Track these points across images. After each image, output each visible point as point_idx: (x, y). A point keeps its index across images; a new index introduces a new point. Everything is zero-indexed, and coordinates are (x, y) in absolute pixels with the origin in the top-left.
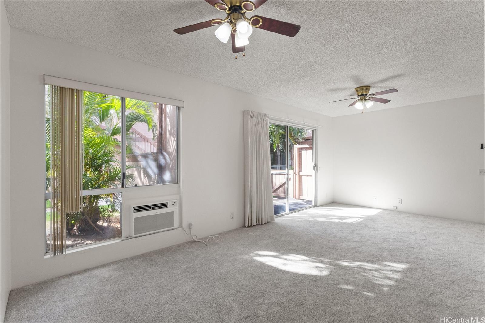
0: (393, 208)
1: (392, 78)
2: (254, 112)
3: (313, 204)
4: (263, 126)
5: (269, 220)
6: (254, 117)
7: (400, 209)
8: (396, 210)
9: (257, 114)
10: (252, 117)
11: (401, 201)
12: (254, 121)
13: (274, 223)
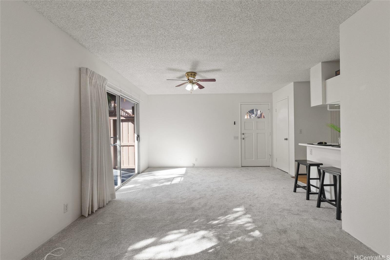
0: (192, 165)
1: (213, 71)
2: (93, 72)
3: (136, 171)
4: (102, 91)
5: (110, 199)
6: (94, 79)
7: (196, 165)
8: (194, 167)
9: (97, 76)
10: (91, 79)
11: (196, 160)
12: (93, 83)
13: (116, 201)
